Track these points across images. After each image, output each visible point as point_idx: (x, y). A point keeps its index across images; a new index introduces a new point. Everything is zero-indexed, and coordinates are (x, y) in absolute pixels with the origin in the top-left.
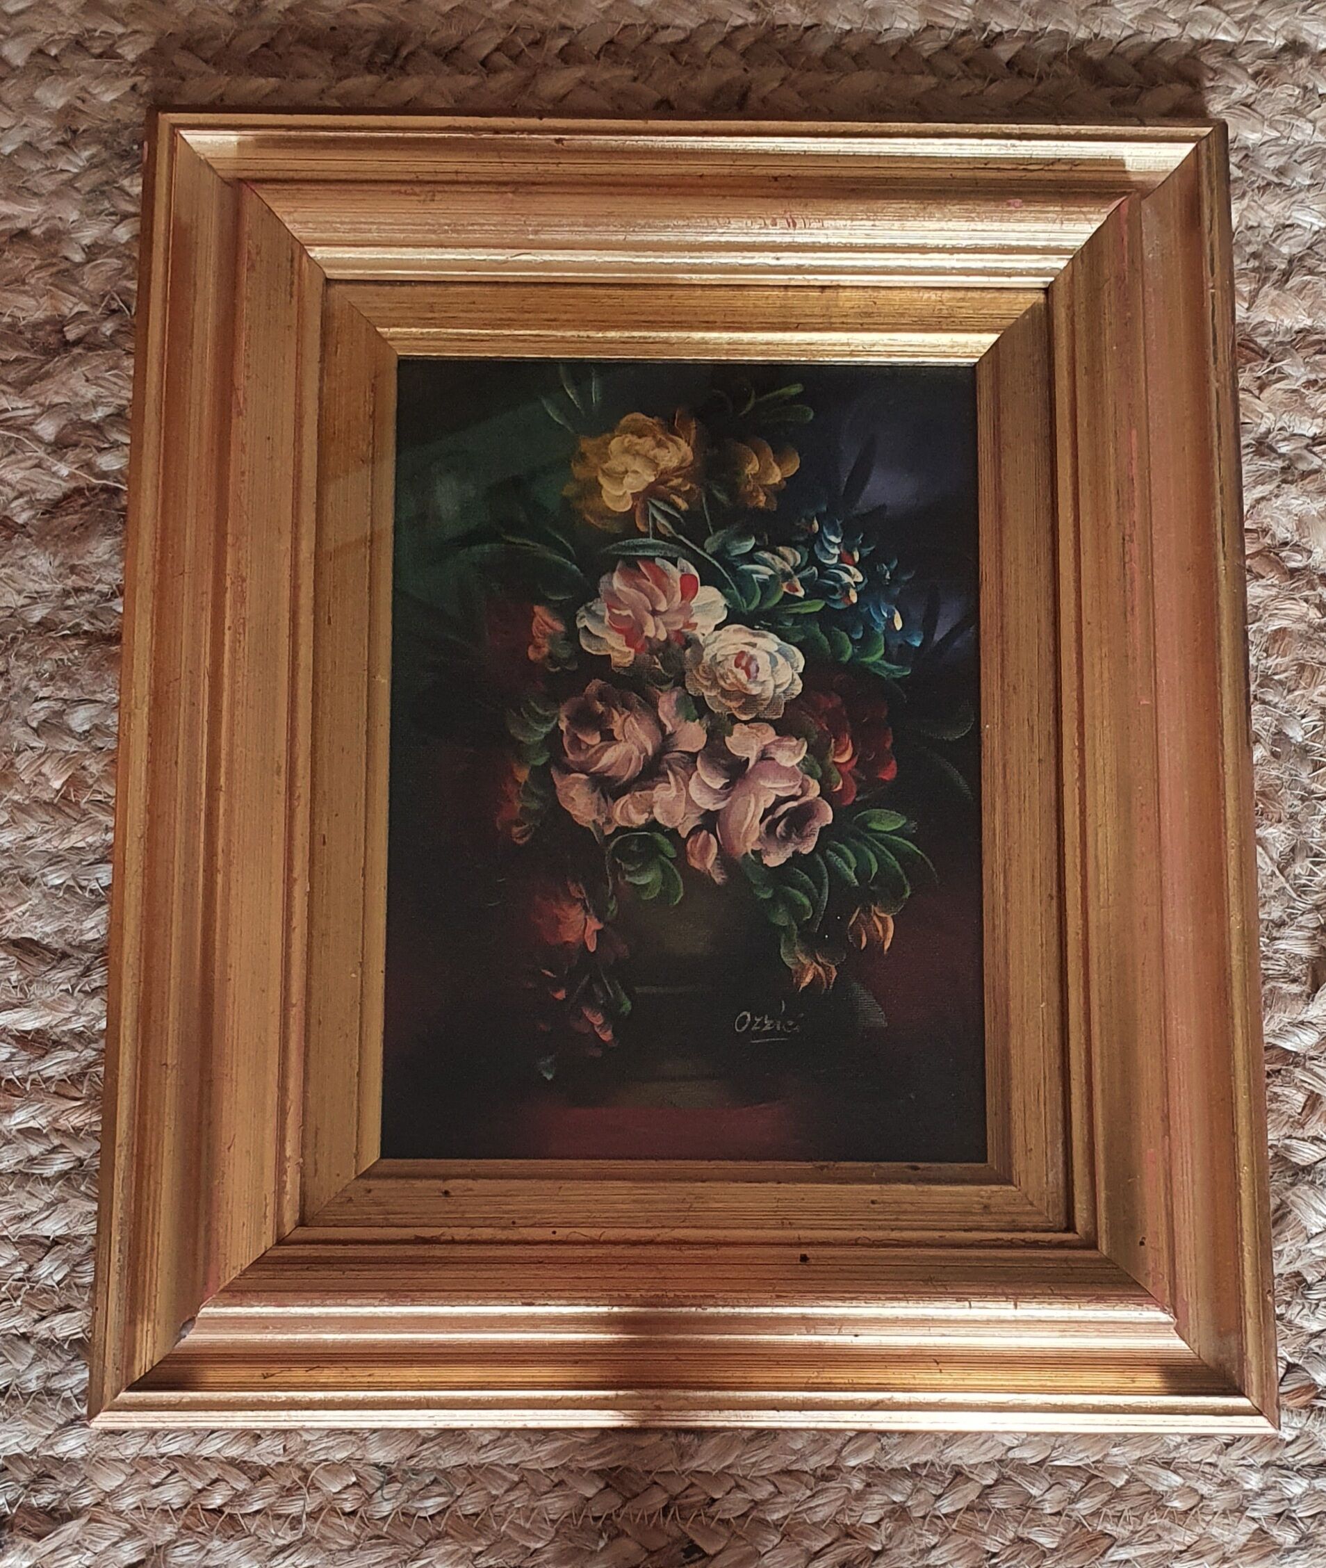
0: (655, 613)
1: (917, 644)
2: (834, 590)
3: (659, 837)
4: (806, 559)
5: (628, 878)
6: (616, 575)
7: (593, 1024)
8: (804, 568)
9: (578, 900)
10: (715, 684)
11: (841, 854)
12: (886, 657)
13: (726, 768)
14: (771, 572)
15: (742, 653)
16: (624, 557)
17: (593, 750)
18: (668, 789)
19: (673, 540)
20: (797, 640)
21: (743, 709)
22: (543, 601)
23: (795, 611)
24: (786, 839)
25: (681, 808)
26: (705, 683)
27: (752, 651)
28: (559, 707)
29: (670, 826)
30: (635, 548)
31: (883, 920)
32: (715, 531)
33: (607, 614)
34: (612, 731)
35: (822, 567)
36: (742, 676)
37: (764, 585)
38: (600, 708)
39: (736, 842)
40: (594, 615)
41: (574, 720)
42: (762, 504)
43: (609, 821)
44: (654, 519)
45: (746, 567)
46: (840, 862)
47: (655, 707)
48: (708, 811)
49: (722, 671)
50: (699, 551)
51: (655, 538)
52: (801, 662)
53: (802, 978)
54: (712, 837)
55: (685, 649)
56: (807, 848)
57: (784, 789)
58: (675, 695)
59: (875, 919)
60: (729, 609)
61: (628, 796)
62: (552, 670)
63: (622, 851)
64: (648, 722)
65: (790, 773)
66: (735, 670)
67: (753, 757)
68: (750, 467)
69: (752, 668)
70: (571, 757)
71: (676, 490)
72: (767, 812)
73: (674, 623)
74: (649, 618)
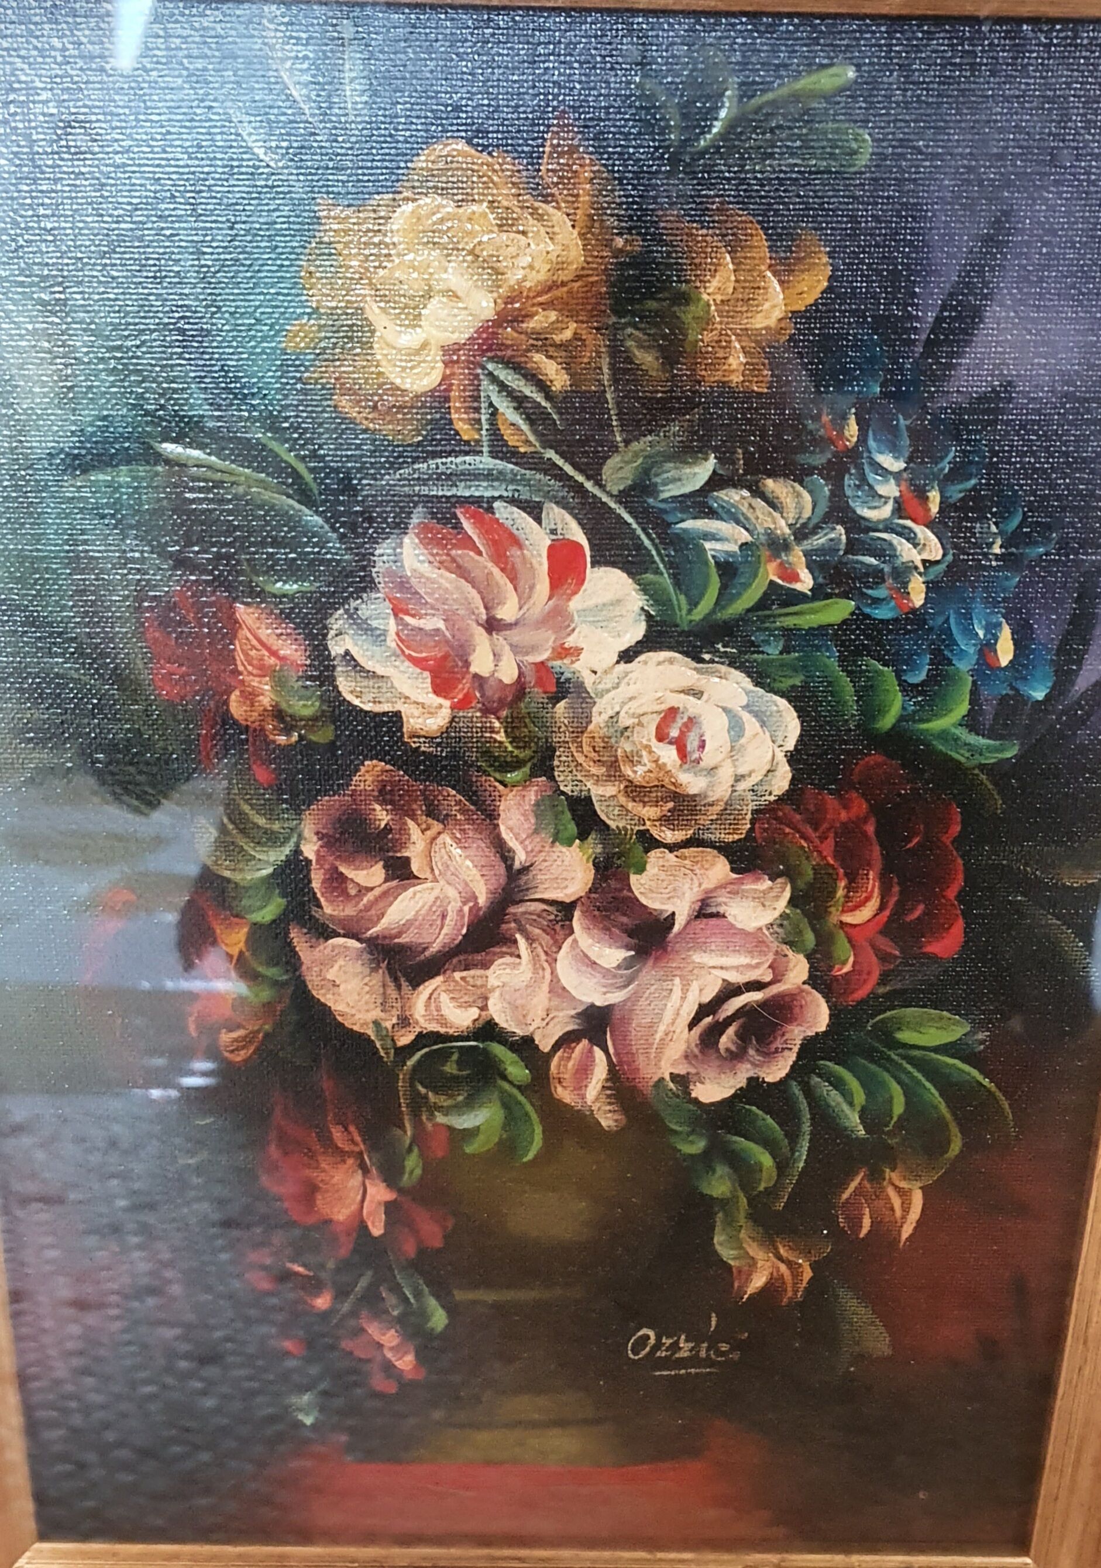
0: (492, 625)
1: (1039, 695)
2: (877, 577)
3: (498, 1050)
4: (823, 507)
5: (440, 1119)
6: (410, 541)
7: (380, 1346)
8: (816, 529)
9: (350, 1154)
10: (613, 770)
11: (838, 1084)
12: (971, 722)
13: (631, 933)
14: (745, 537)
15: (672, 713)
16: (428, 500)
17: (370, 896)
18: (515, 966)
19: (533, 462)
20: (786, 684)
21: (666, 820)
22: (257, 595)
23: (790, 622)
24: (736, 1056)
25: (541, 1000)
26: (594, 770)
27: (691, 705)
28: (299, 812)
29: (520, 1032)
30: (452, 478)
31: (904, 1194)
32: (627, 442)
33: (392, 625)
34: (407, 860)
35: (856, 525)
36: (668, 755)
37: (727, 569)
38: (382, 816)
39: (641, 1060)
40: (365, 628)
41: (329, 841)
42: (736, 379)
43: (405, 1021)
44: (494, 413)
45: (689, 524)
46: (835, 1097)
47: (491, 816)
48: (592, 1006)
49: (628, 748)
50: (589, 485)
51: (494, 454)
52: (791, 727)
53: (748, 1279)
54: (598, 1053)
55: (555, 699)
56: (776, 1071)
57: (737, 968)
58: (532, 795)
59: (891, 1192)
60: (649, 617)
61: (439, 979)
62: (282, 739)
63: (428, 1073)
64: (480, 846)
65: (754, 941)
66: (654, 742)
67: (682, 909)
68: (714, 284)
69: (692, 743)
70: (328, 910)
71: (543, 342)
72: (704, 1010)
73: (533, 649)
74: (480, 635)
